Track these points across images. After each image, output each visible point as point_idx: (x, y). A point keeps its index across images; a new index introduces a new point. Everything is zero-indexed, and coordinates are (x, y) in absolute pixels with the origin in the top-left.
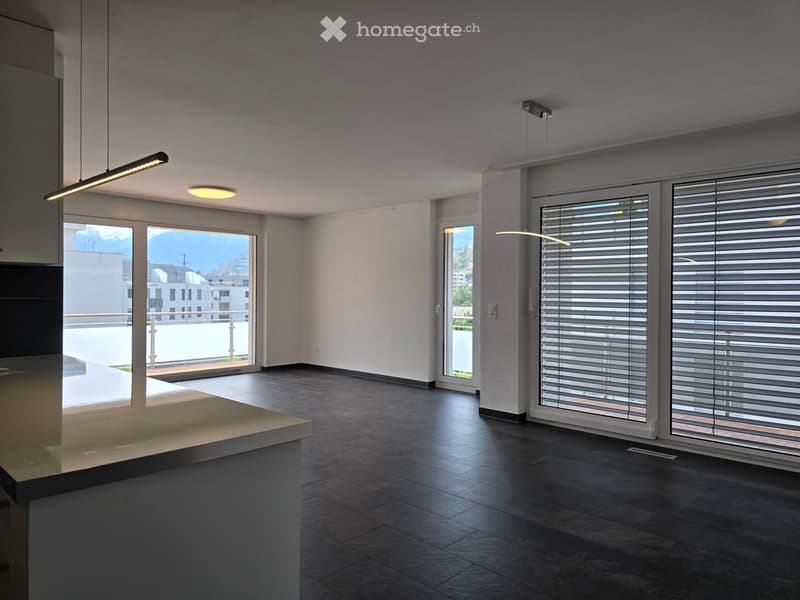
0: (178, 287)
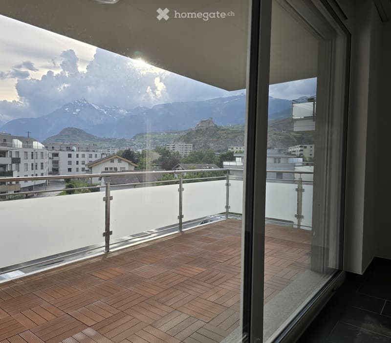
0: (29, 151)
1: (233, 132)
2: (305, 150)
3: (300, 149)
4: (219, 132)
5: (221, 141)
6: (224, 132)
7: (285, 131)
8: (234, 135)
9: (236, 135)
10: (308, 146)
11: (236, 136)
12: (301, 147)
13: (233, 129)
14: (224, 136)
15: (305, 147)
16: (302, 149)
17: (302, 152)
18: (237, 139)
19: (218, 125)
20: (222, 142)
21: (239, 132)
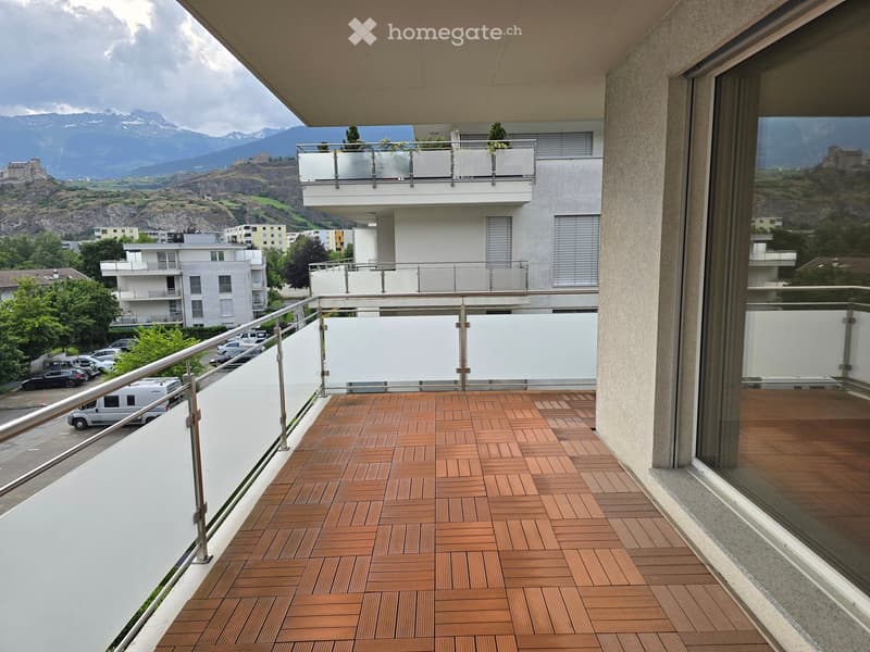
1: (95, 196)
2: (253, 233)
3: (245, 232)
4: (63, 193)
5: (70, 214)
6: (75, 193)
7: (210, 198)
8: (101, 201)
9: (104, 200)
10: (260, 227)
11: (107, 204)
12: (247, 228)
13: (95, 189)
14: (77, 204)
15: (255, 229)
16: (249, 231)
17: (249, 239)
18: (108, 211)
19: (56, 178)
20: (72, 216)
21: (112, 196)
